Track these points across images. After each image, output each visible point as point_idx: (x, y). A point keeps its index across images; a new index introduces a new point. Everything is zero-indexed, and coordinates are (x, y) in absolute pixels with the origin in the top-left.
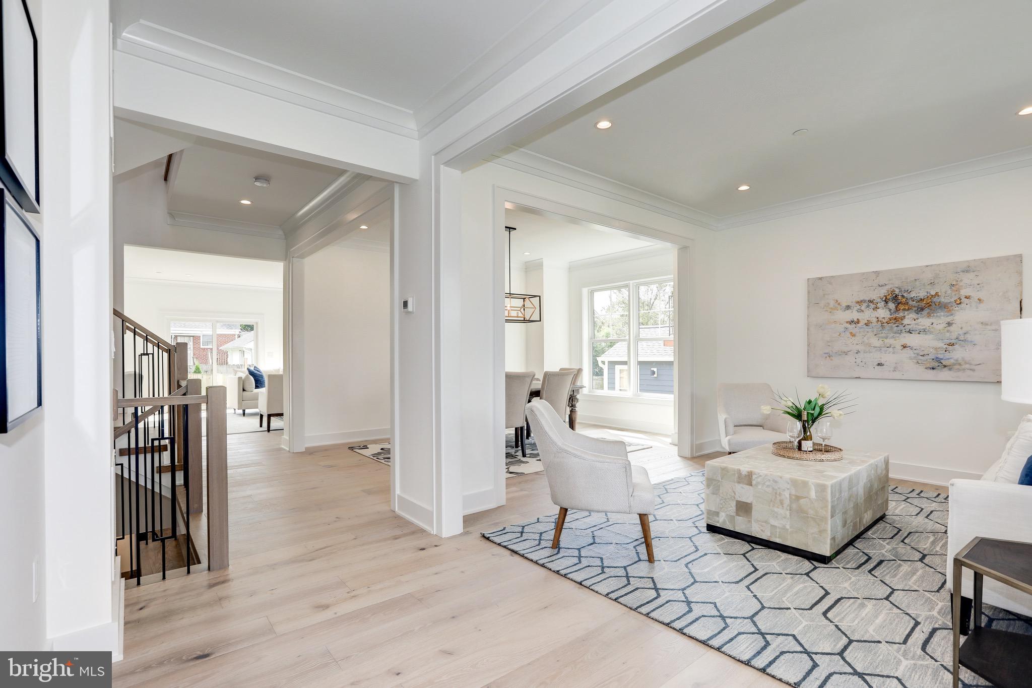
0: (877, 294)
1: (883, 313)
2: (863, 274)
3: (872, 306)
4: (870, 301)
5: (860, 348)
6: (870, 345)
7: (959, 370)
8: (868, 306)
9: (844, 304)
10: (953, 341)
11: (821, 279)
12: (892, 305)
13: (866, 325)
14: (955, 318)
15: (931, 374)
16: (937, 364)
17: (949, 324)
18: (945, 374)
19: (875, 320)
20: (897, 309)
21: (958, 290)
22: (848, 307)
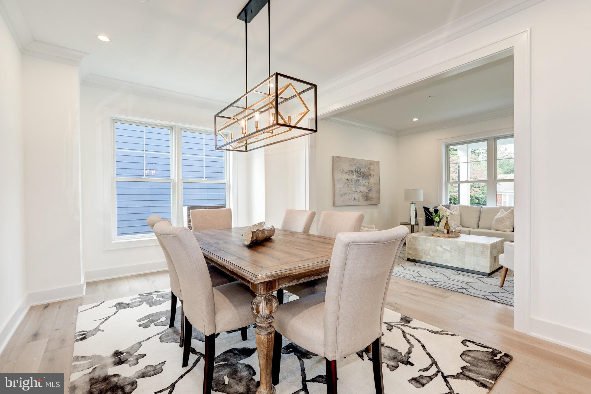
0: (353, 168)
1: (355, 177)
2: (350, 158)
3: (352, 173)
4: (352, 171)
5: (350, 192)
6: (352, 190)
7: (371, 200)
8: (351, 173)
9: (345, 171)
10: (369, 190)
11: (338, 157)
12: (357, 174)
13: (351, 181)
14: (370, 181)
15: (365, 203)
16: (366, 198)
17: (369, 183)
18: (368, 202)
19: (353, 180)
20: (358, 176)
21: (370, 171)
22: (346, 173)
